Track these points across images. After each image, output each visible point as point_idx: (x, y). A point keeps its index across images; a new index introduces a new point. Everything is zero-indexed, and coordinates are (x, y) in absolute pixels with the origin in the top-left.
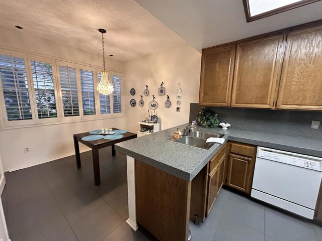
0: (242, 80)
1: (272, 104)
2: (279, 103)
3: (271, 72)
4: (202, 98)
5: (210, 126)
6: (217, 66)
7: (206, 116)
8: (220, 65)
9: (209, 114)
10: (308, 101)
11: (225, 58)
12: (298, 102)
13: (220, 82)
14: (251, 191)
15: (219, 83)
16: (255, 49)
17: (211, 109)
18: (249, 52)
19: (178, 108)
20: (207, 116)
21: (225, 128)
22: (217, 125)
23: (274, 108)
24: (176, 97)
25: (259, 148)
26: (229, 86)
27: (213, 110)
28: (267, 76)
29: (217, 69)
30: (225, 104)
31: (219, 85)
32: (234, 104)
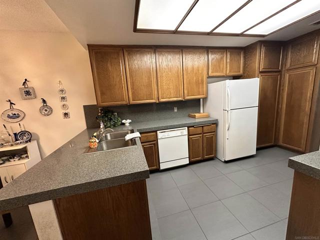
0: (134, 81)
1: (156, 98)
2: (160, 98)
3: (151, 75)
4: (100, 99)
5: (114, 126)
6: (109, 65)
7: (107, 117)
8: (112, 66)
9: (110, 114)
10: (172, 95)
11: (116, 59)
12: (168, 96)
13: (116, 82)
14: (160, 165)
15: (114, 83)
16: (138, 56)
17: (109, 108)
18: (134, 58)
19: (66, 114)
20: (109, 116)
21: (127, 124)
22: (120, 123)
23: (157, 102)
24: (59, 99)
25: (158, 132)
26: (124, 85)
27: (112, 109)
28: (149, 78)
29: (110, 68)
30: (124, 103)
31: (115, 85)
32: (132, 102)
